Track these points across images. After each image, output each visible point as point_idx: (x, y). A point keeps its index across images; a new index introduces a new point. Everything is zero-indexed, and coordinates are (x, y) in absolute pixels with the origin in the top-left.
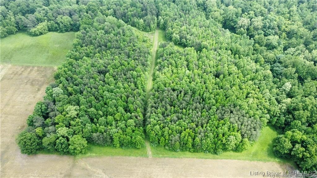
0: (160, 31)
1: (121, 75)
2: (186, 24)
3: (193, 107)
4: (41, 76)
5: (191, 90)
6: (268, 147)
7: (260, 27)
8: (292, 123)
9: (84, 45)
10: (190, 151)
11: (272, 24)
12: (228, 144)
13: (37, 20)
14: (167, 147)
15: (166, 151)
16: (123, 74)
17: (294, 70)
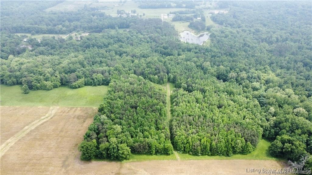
0: (170, 84)
1: (148, 108)
2: (190, 77)
3: (207, 125)
4: (84, 113)
5: (203, 115)
6: (266, 151)
7: (245, 77)
8: (280, 133)
9: (116, 91)
10: (208, 155)
11: (253, 75)
12: (236, 146)
13: (77, 77)
14: (191, 153)
15: (190, 156)
16: (150, 108)
17: (275, 100)
